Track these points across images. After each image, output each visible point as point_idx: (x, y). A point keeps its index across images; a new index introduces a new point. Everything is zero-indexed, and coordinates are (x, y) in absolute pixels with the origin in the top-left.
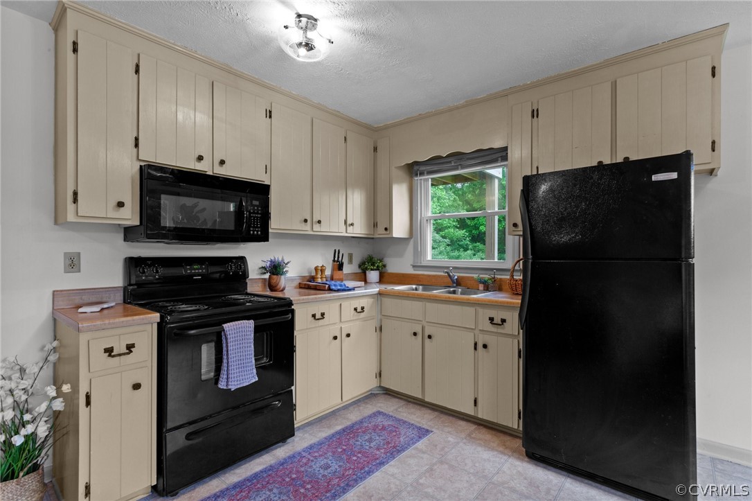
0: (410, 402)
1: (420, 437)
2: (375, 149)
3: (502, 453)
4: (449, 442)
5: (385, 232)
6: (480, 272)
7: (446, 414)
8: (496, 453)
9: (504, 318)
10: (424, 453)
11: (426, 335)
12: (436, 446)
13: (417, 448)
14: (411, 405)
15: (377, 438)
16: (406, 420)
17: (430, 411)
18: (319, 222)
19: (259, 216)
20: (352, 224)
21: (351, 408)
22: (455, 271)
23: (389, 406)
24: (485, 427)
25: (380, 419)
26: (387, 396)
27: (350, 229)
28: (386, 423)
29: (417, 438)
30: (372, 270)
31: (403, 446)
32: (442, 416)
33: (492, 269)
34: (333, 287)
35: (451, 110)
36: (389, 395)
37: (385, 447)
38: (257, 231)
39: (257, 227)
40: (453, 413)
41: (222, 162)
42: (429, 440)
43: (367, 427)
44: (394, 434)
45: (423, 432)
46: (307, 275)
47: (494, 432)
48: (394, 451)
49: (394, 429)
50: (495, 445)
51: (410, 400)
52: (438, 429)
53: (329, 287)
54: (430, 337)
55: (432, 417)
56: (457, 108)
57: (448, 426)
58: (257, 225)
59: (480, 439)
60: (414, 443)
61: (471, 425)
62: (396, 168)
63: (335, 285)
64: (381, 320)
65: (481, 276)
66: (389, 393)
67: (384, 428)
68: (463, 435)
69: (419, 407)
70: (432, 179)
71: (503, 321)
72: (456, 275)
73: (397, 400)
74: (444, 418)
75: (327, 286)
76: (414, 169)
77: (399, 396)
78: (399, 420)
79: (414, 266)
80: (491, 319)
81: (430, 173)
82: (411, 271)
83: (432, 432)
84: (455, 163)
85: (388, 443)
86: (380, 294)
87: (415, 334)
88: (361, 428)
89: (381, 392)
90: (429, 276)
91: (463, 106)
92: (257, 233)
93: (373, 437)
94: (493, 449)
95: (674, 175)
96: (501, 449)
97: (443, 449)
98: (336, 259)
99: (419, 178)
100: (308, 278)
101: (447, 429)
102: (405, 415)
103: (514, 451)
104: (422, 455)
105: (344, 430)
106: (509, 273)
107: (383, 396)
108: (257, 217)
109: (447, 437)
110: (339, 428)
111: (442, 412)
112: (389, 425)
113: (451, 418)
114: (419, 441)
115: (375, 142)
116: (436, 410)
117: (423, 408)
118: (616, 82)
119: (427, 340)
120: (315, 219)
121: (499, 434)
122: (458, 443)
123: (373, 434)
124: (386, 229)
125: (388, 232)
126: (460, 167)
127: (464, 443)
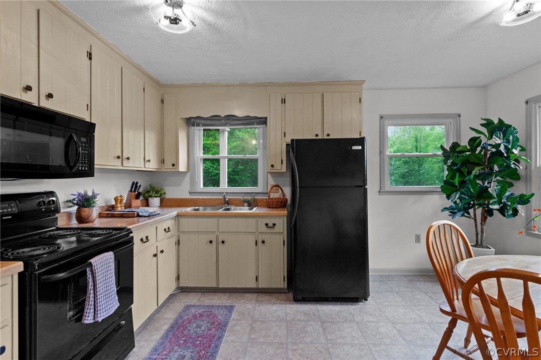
0: (204, 292)
1: (230, 312)
2: (162, 101)
3: (280, 304)
4: (249, 308)
5: (172, 167)
6: (243, 195)
7: (234, 292)
8: (278, 305)
9: (274, 223)
10: (240, 320)
11: (220, 241)
12: (244, 313)
13: (233, 320)
14: (207, 294)
15: (202, 323)
16: (212, 304)
17: (222, 294)
18: (128, 158)
19: (87, 152)
20: (149, 161)
21: (163, 310)
22: (227, 195)
23: (193, 299)
24: (262, 292)
25: (193, 310)
26: (184, 293)
27: (147, 164)
28: (200, 311)
29: (229, 314)
30: (156, 197)
31: (224, 322)
32: (232, 294)
33: (252, 193)
34: (141, 214)
35: (228, 86)
36: (185, 292)
37: (213, 326)
38: (85, 167)
39: (85, 163)
40: (238, 291)
41: (50, 96)
42: (237, 312)
43: (188, 319)
44: (212, 316)
45: (230, 309)
46: (104, 205)
47: (268, 294)
48: (222, 327)
49: (209, 313)
50: (274, 301)
51: (203, 291)
52: (236, 303)
53: (138, 213)
54: (223, 242)
55: (227, 297)
56: (233, 86)
57: (241, 300)
58: (85, 161)
59: (264, 301)
60: (230, 317)
61: (254, 294)
62: (181, 118)
63: (142, 212)
64: (179, 236)
65: (245, 197)
66: (183, 290)
67: (201, 315)
68: (254, 302)
69: (213, 294)
70: (204, 130)
71: (274, 225)
72: (228, 198)
73: (194, 294)
74: (235, 295)
75: (136, 213)
76: (191, 122)
77: (194, 290)
78: (208, 306)
79: (190, 193)
80: (267, 225)
81: (204, 125)
82: (188, 196)
83: (235, 306)
84: (225, 121)
85: (213, 323)
86: (178, 216)
87: (211, 242)
88: (184, 321)
89: (178, 291)
90: (204, 199)
91: (238, 85)
92: (85, 169)
93: (199, 324)
94: (275, 303)
95: (360, 148)
96: (279, 302)
97: (249, 314)
98: (133, 190)
99: (196, 128)
100: (106, 208)
101: (242, 301)
102: (208, 301)
103: (287, 301)
104: (240, 322)
105: (172, 327)
106: (268, 195)
107: (180, 294)
108: (85, 154)
109: (245, 306)
110: (166, 327)
111: (231, 292)
112: (203, 312)
113: (238, 294)
114: (231, 314)
115: (163, 95)
116: (226, 292)
117: (216, 294)
118: (323, 94)
119: (221, 245)
120: (125, 156)
121: (272, 294)
122: (255, 307)
123: (197, 322)
124: (173, 165)
125: (175, 167)
126: (228, 124)
127: (258, 306)
